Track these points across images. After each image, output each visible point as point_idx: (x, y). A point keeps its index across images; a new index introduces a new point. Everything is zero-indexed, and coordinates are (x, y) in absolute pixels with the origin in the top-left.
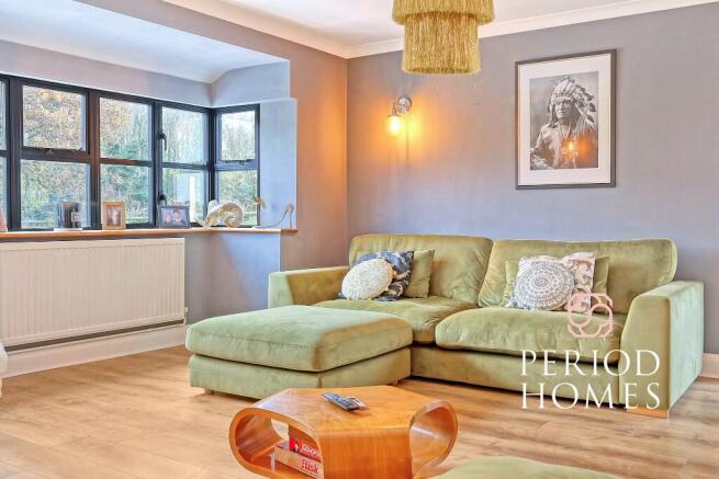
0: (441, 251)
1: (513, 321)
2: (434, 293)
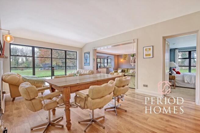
2: (124, 72)
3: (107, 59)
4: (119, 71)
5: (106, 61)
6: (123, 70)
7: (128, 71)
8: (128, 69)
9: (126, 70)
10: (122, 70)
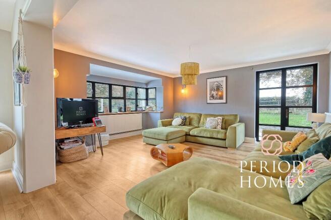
0: (192, 116)
1: (205, 131)
2: (190, 124)
3: (147, 89)
4: (177, 121)
5: (142, 93)
6: (188, 120)
7: (200, 120)
8: (201, 115)
9: (195, 118)
10: (185, 119)
